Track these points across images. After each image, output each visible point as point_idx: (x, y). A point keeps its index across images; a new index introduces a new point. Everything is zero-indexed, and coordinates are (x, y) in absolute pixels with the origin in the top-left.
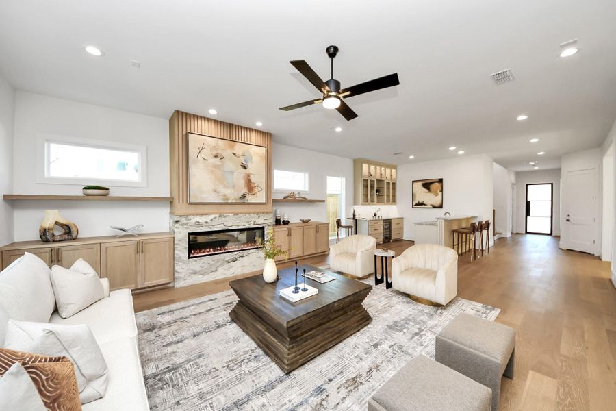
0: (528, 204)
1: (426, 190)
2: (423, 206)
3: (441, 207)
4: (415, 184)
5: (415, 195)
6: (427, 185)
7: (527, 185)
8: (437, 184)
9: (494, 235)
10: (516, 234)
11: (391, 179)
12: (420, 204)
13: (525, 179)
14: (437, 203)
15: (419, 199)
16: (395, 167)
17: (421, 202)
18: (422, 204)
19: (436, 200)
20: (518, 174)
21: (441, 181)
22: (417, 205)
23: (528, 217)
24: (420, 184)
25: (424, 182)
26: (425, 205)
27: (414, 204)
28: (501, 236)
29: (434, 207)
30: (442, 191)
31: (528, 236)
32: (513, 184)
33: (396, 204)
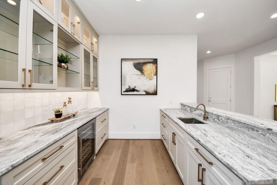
1: (139, 73)
2: (135, 93)
3: (155, 93)
4: (124, 62)
5: (125, 78)
6: (139, 66)
11: (92, 51)
12: (131, 90)
14: (151, 90)
15: (130, 83)
17: (132, 87)
18: (134, 90)
19: (150, 86)
21: (155, 62)
22: (127, 91)
24: (131, 63)
25: (136, 62)
26: (137, 91)
27: (124, 89)
29: (148, 93)
30: (156, 74)
33: (98, 90)
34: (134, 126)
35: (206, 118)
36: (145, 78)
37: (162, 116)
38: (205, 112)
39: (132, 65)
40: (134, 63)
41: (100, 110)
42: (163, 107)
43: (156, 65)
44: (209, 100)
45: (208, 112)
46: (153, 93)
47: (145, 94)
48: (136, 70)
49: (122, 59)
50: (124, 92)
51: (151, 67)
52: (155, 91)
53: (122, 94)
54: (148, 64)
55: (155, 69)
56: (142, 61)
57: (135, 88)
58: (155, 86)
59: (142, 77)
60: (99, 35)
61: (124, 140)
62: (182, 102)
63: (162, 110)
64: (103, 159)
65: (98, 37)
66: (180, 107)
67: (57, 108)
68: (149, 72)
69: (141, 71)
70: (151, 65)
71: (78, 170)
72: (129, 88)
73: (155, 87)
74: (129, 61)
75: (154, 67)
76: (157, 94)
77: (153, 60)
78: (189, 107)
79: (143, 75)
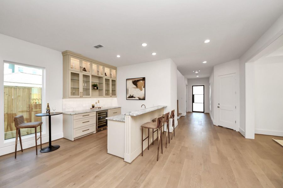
0: (193, 96)
1: (135, 86)
2: (133, 98)
4: (128, 81)
5: (128, 90)
6: (135, 82)
7: (193, 86)
8: (141, 81)
9: (178, 116)
10: (188, 113)
11: (111, 77)
13: (192, 83)
14: (142, 97)
15: (131, 93)
16: (115, 68)
17: (132, 95)
18: (132, 97)
20: (189, 80)
21: (144, 79)
23: (193, 103)
24: (131, 82)
25: (133, 80)
26: (134, 97)
27: (128, 97)
28: (182, 115)
29: (140, 99)
30: (144, 87)
31: (194, 114)
32: (187, 86)
33: (116, 97)
46: (143, 99)
47: (138, 99)
48: (133, 85)
53: (127, 99)
54: (140, 81)
56: (137, 80)
58: (144, 94)
59: (137, 89)
60: (117, 67)
67: (92, 104)
68: (140, 86)
70: (142, 81)
72: (130, 97)
73: (144, 96)
74: (130, 80)
75: (144, 82)
76: (145, 100)
77: (142, 78)
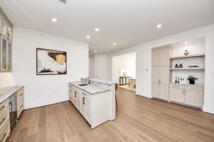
1: (52, 59)
3: (65, 73)
4: (39, 51)
6: (53, 55)
12: (46, 71)
14: (63, 71)
17: (47, 69)
18: (48, 71)
21: (65, 54)
22: (42, 72)
24: (46, 53)
25: (50, 52)
26: (51, 72)
29: (60, 73)
30: (66, 61)
33: (11, 71)
34: (49, 96)
35: (89, 83)
36: (58, 63)
37: (70, 86)
38: (89, 80)
39: (47, 53)
40: (48, 52)
41: (16, 87)
42: (70, 81)
43: (66, 56)
44: (97, 76)
45: (90, 81)
46: (63, 73)
47: (58, 73)
48: (50, 57)
49: (37, 48)
50: (39, 72)
51: (62, 57)
52: (65, 72)
53: (37, 74)
54: (60, 54)
55: (65, 58)
56: (55, 52)
57: (50, 70)
58: (65, 68)
59: (55, 62)
60: (13, 25)
61: (40, 108)
62: (81, 78)
63: (70, 83)
64: (25, 120)
65: (12, 27)
66: (80, 80)
68: (60, 59)
69: (55, 59)
70: (62, 55)
71: (10, 125)
72: (44, 70)
73: (65, 70)
74: (44, 50)
75: (64, 57)
76: (66, 74)
77: (63, 52)
78: (84, 79)
79: (56, 61)
